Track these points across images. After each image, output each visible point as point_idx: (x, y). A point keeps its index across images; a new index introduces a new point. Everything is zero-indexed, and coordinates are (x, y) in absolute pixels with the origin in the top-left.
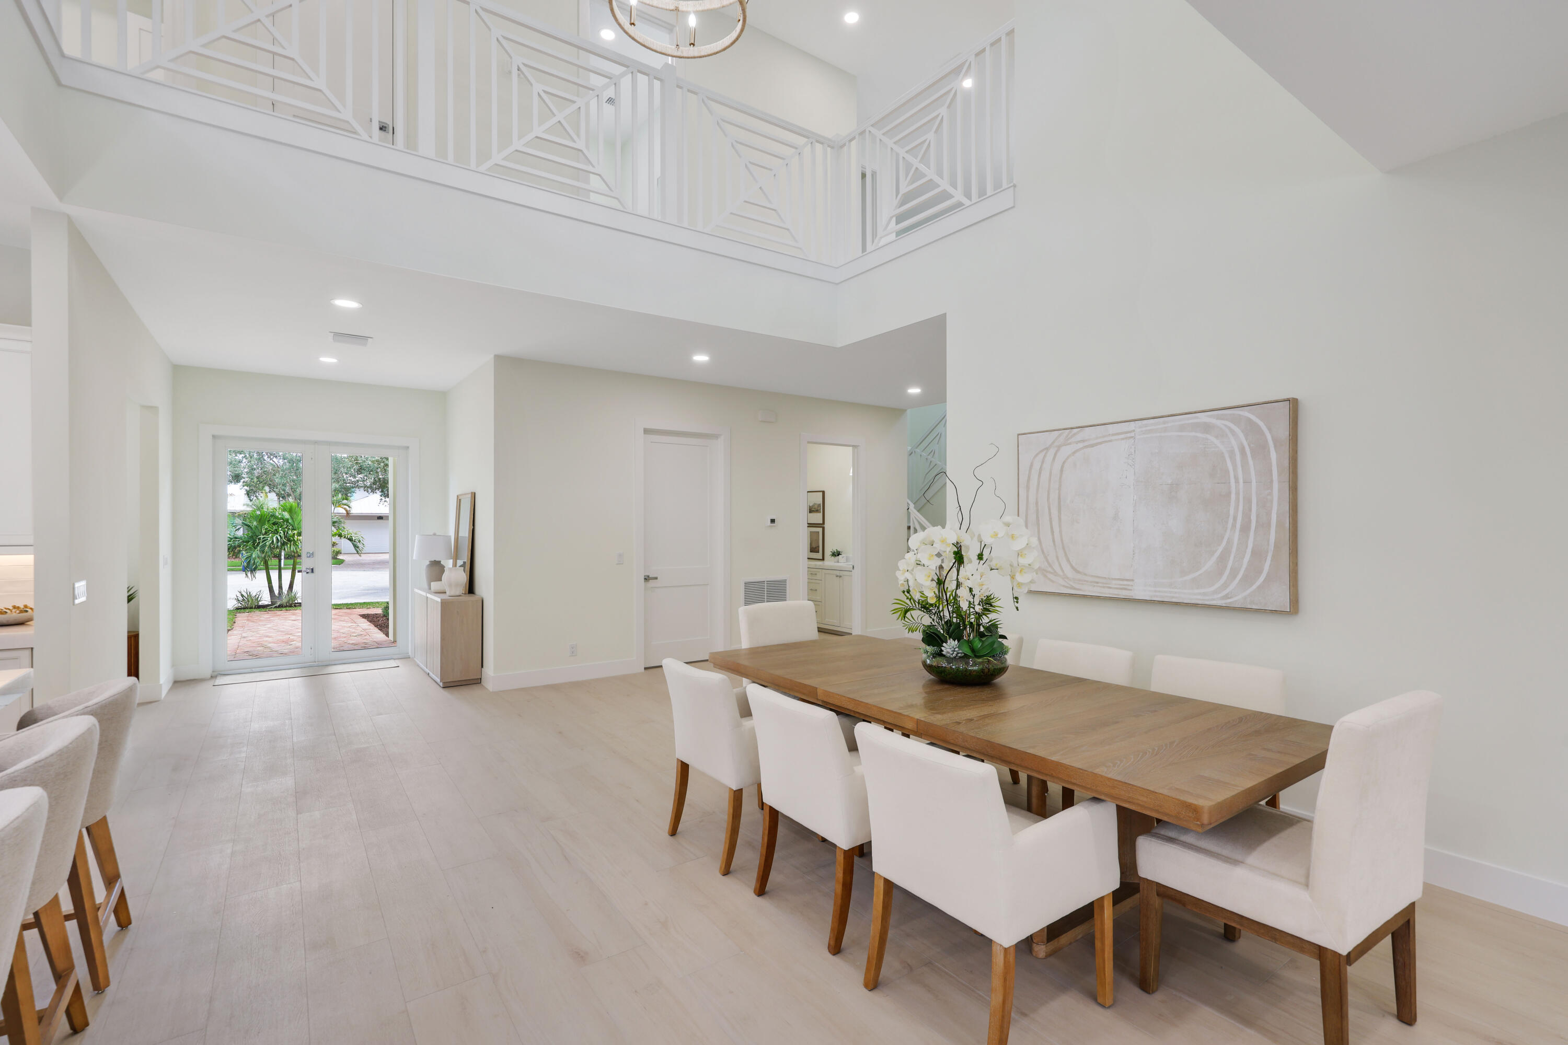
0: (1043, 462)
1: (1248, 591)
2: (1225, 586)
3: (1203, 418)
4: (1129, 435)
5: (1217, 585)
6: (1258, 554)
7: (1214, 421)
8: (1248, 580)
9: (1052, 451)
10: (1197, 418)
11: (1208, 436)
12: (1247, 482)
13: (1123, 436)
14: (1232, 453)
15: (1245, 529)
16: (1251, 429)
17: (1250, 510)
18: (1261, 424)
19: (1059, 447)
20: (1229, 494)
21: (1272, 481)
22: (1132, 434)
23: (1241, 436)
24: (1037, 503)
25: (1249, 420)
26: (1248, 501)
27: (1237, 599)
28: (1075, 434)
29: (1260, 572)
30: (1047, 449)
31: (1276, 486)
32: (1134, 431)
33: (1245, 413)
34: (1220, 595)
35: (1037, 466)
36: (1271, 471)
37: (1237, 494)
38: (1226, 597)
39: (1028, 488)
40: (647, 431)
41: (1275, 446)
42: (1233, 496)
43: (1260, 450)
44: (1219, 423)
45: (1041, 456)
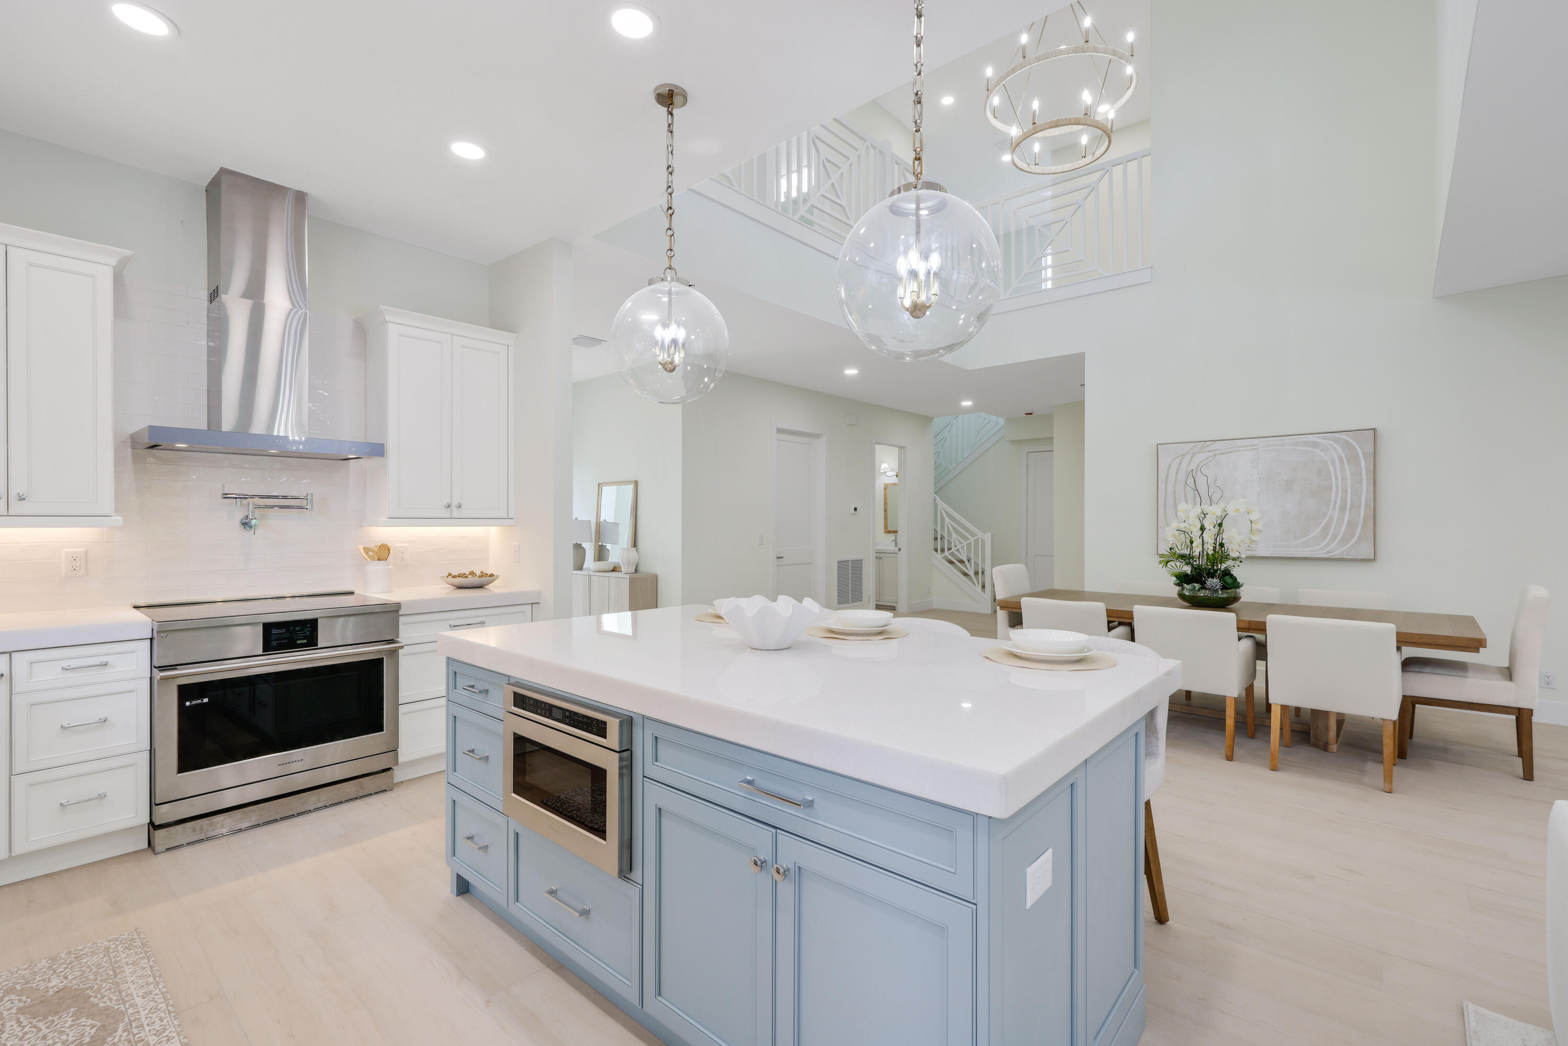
0: (1180, 464)
1: (1345, 548)
2: (1328, 545)
3: (1311, 438)
4: (1253, 447)
5: (1322, 545)
6: (1352, 525)
7: (1319, 440)
8: (1344, 541)
9: (1187, 458)
10: (1306, 438)
11: (1315, 450)
12: (1344, 479)
13: (1249, 448)
14: (1333, 461)
15: (1343, 509)
16: (1346, 446)
17: (1346, 497)
18: (1354, 443)
19: (1194, 454)
20: (1331, 487)
21: (1362, 479)
22: (1257, 447)
23: (1340, 450)
24: (1174, 493)
25: (1345, 440)
26: (1345, 491)
27: (1337, 553)
28: (1207, 446)
29: (1353, 536)
30: (1184, 455)
31: (1364, 481)
32: (1257, 445)
33: (1343, 436)
34: (1324, 551)
35: (1174, 466)
36: (1361, 474)
37: (1337, 487)
38: (1329, 552)
39: (1166, 483)
40: (779, 431)
41: (1364, 458)
42: (1334, 489)
43: (1353, 459)
44: (1324, 442)
45: (1178, 460)
